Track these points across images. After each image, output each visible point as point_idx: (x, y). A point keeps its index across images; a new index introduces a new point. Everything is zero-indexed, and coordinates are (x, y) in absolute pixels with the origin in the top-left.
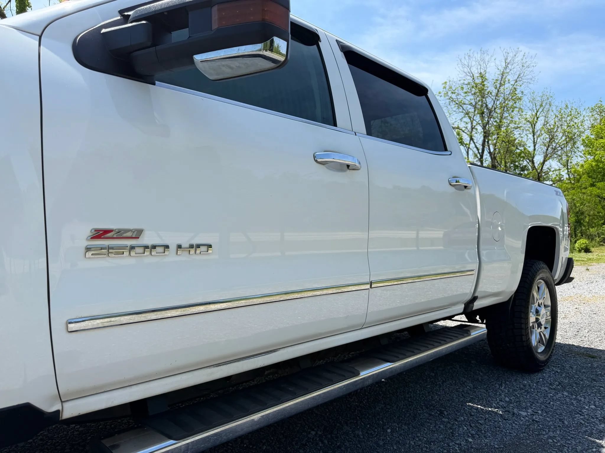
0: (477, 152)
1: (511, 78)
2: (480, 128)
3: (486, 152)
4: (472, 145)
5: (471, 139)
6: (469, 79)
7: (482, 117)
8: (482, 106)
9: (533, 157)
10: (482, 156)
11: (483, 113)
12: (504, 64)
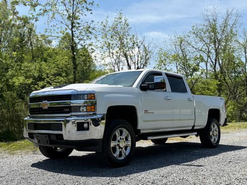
0: (212, 64)
1: (230, 22)
2: (213, 51)
3: (217, 64)
4: (209, 60)
5: (209, 56)
6: (207, 23)
7: (215, 45)
8: (215, 38)
9: (245, 66)
10: (215, 67)
11: (215, 42)
12: (226, 16)
